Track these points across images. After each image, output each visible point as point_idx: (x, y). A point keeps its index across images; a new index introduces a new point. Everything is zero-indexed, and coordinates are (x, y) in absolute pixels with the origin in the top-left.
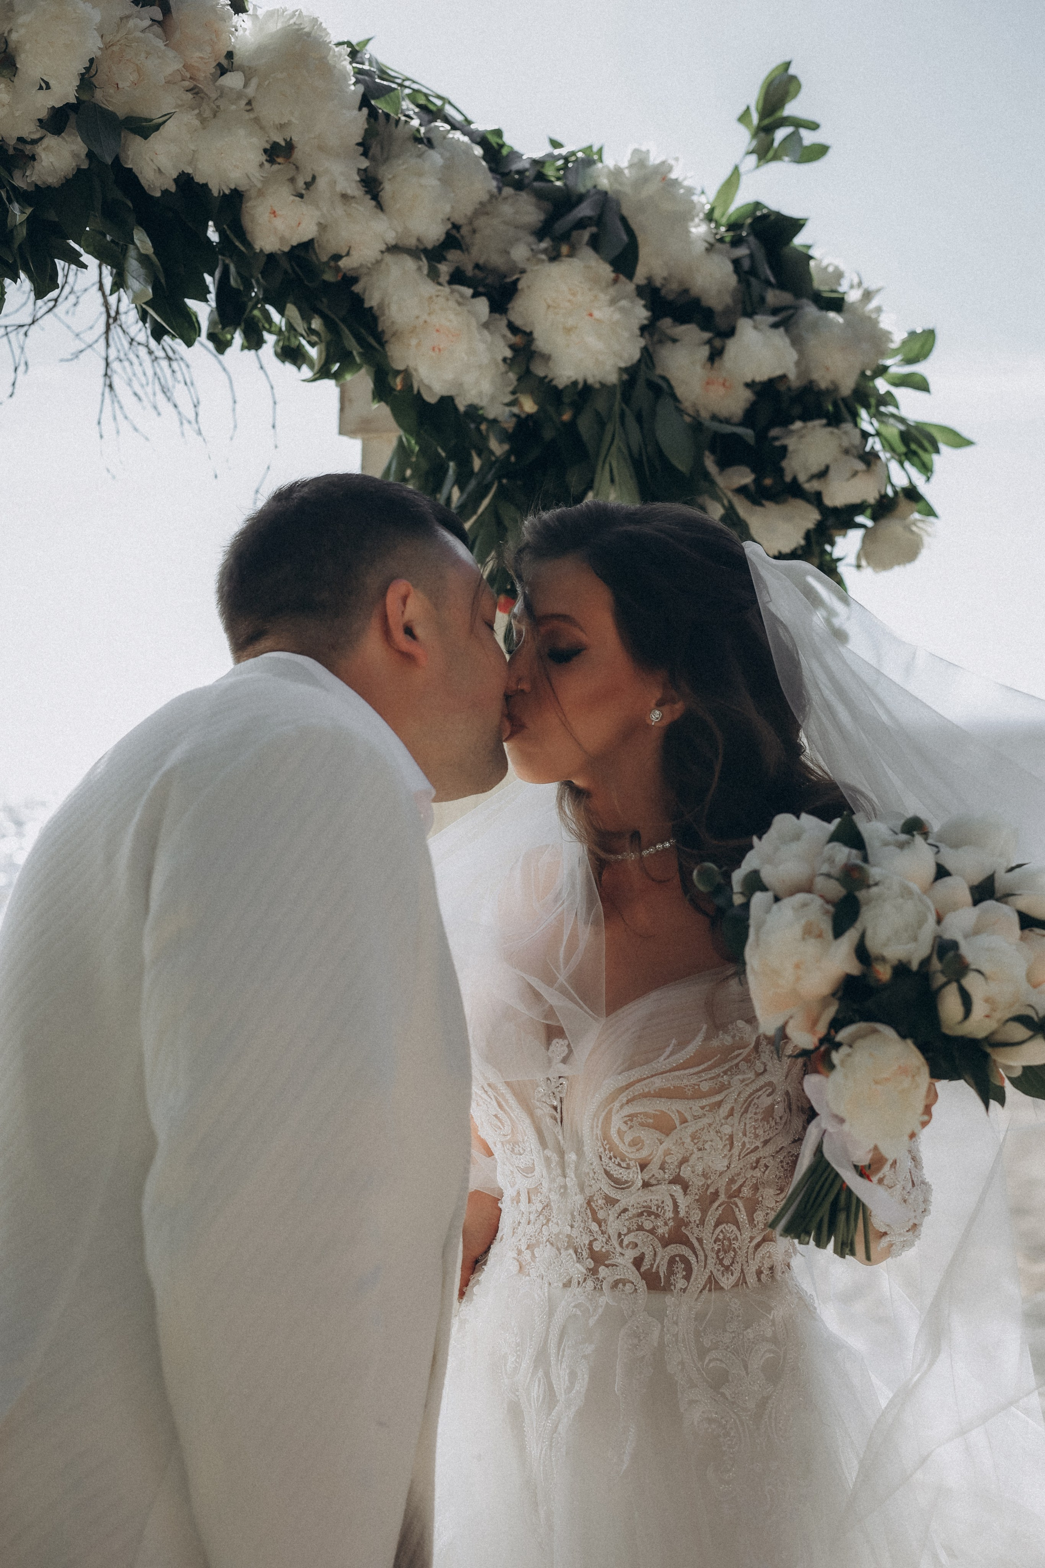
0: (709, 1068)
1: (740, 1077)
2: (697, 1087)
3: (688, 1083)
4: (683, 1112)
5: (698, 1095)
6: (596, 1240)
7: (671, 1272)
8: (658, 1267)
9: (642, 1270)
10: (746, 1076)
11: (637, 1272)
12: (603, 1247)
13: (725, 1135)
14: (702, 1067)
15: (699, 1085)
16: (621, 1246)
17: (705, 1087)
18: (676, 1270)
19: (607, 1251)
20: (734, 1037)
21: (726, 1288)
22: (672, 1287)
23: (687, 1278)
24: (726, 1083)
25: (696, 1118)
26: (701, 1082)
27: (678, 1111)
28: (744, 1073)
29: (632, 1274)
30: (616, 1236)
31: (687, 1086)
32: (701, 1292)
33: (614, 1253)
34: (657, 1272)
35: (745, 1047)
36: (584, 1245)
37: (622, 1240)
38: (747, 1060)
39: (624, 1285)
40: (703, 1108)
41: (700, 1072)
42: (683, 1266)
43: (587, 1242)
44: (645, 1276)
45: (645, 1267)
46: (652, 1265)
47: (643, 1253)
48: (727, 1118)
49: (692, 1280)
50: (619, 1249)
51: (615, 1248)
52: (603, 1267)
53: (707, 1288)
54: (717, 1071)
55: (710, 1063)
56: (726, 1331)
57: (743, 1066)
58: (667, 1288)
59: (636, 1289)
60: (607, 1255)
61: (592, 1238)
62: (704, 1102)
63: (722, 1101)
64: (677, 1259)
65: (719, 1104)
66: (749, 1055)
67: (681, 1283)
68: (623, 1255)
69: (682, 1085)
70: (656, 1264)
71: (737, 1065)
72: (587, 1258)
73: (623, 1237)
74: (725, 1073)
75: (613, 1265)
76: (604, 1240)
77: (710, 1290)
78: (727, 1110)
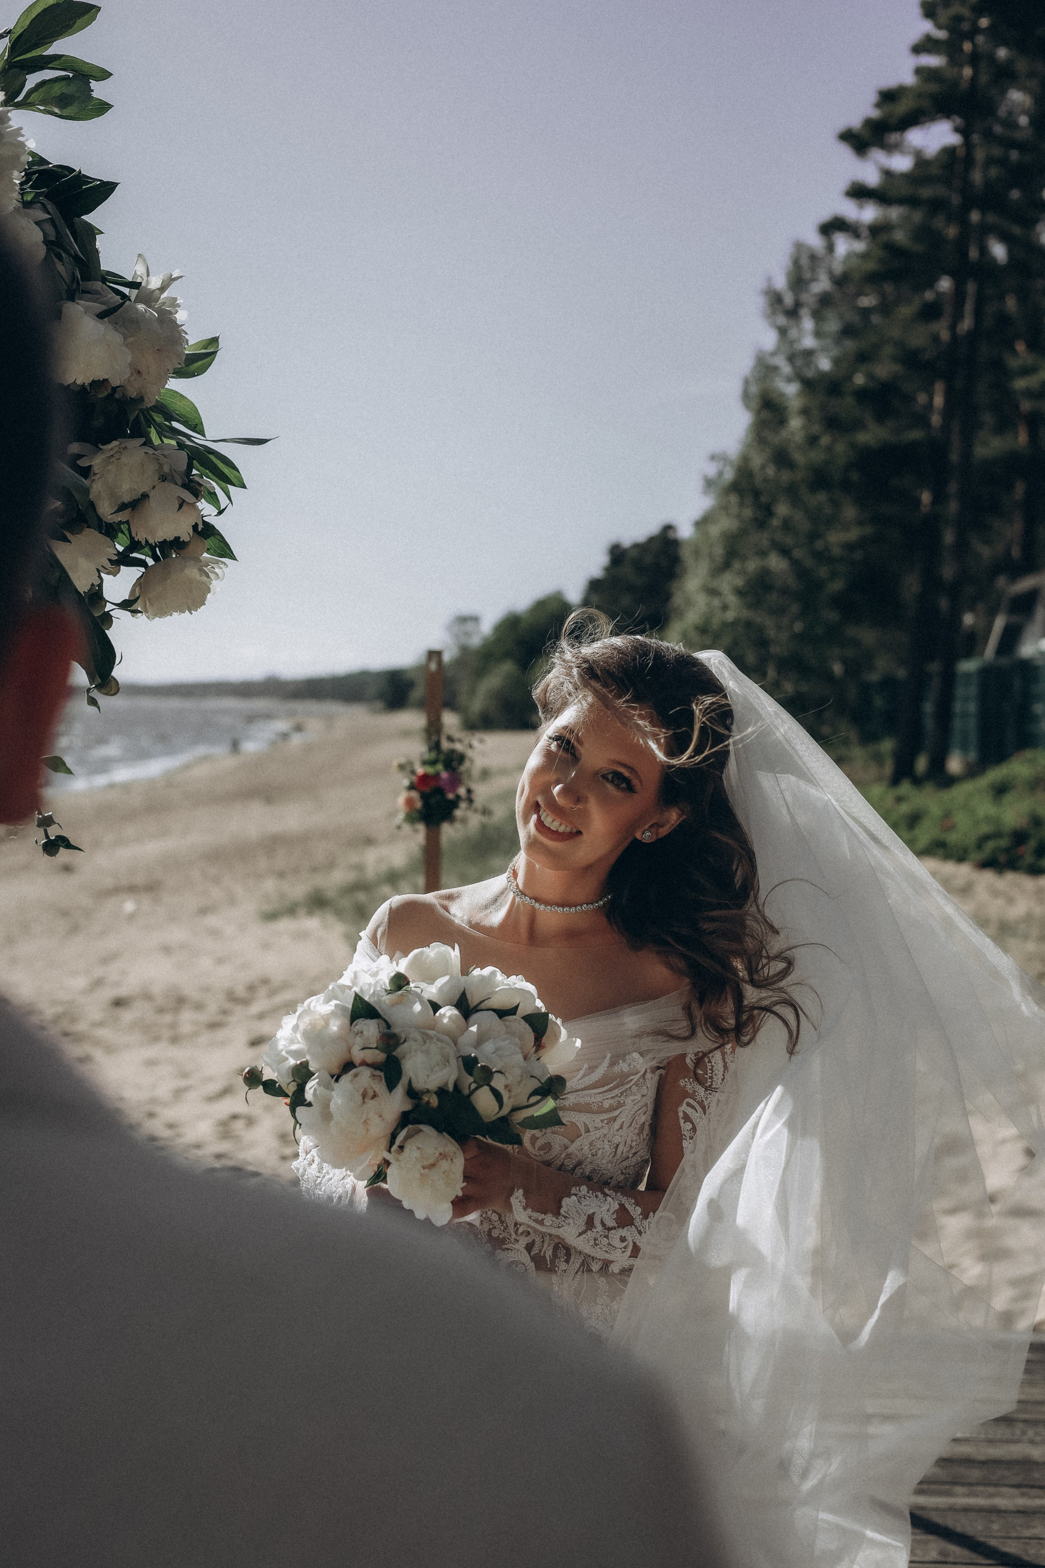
0: (610, 1090)
1: (632, 1098)
2: (600, 1104)
3: (594, 1101)
4: (588, 1123)
5: (601, 1110)
6: (495, 1228)
7: (555, 1256)
8: (545, 1252)
9: (532, 1254)
10: (636, 1097)
11: (528, 1255)
12: (500, 1234)
13: (614, 1144)
14: (606, 1088)
15: (602, 1103)
16: (516, 1232)
17: (606, 1105)
18: (559, 1256)
19: (504, 1238)
20: (629, 1065)
21: (594, 1270)
22: (557, 1269)
23: (567, 1261)
24: (622, 1102)
25: (597, 1129)
26: (604, 1100)
27: (584, 1123)
28: (635, 1094)
29: (525, 1258)
30: (513, 1226)
31: (593, 1103)
32: (576, 1273)
33: (509, 1239)
34: (544, 1257)
35: (636, 1074)
36: (484, 1232)
37: (518, 1228)
38: (636, 1084)
39: (517, 1266)
40: (602, 1121)
41: (604, 1092)
42: (565, 1252)
43: (487, 1229)
44: (533, 1259)
45: (535, 1251)
46: (540, 1251)
47: (534, 1240)
48: (618, 1130)
49: (570, 1263)
50: (514, 1236)
51: (510, 1235)
52: (500, 1251)
53: (581, 1270)
54: (617, 1092)
55: (612, 1085)
56: (597, 1304)
57: (634, 1088)
58: (552, 1270)
59: (526, 1269)
60: (503, 1241)
61: (491, 1227)
62: (606, 1116)
63: (617, 1116)
64: (560, 1245)
65: (614, 1119)
66: (638, 1080)
67: (563, 1266)
68: (518, 1241)
69: (590, 1102)
70: (544, 1249)
71: (630, 1088)
72: (486, 1243)
73: (518, 1226)
74: (622, 1094)
75: (508, 1249)
76: (502, 1228)
77: (583, 1272)
78: (619, 1124)
